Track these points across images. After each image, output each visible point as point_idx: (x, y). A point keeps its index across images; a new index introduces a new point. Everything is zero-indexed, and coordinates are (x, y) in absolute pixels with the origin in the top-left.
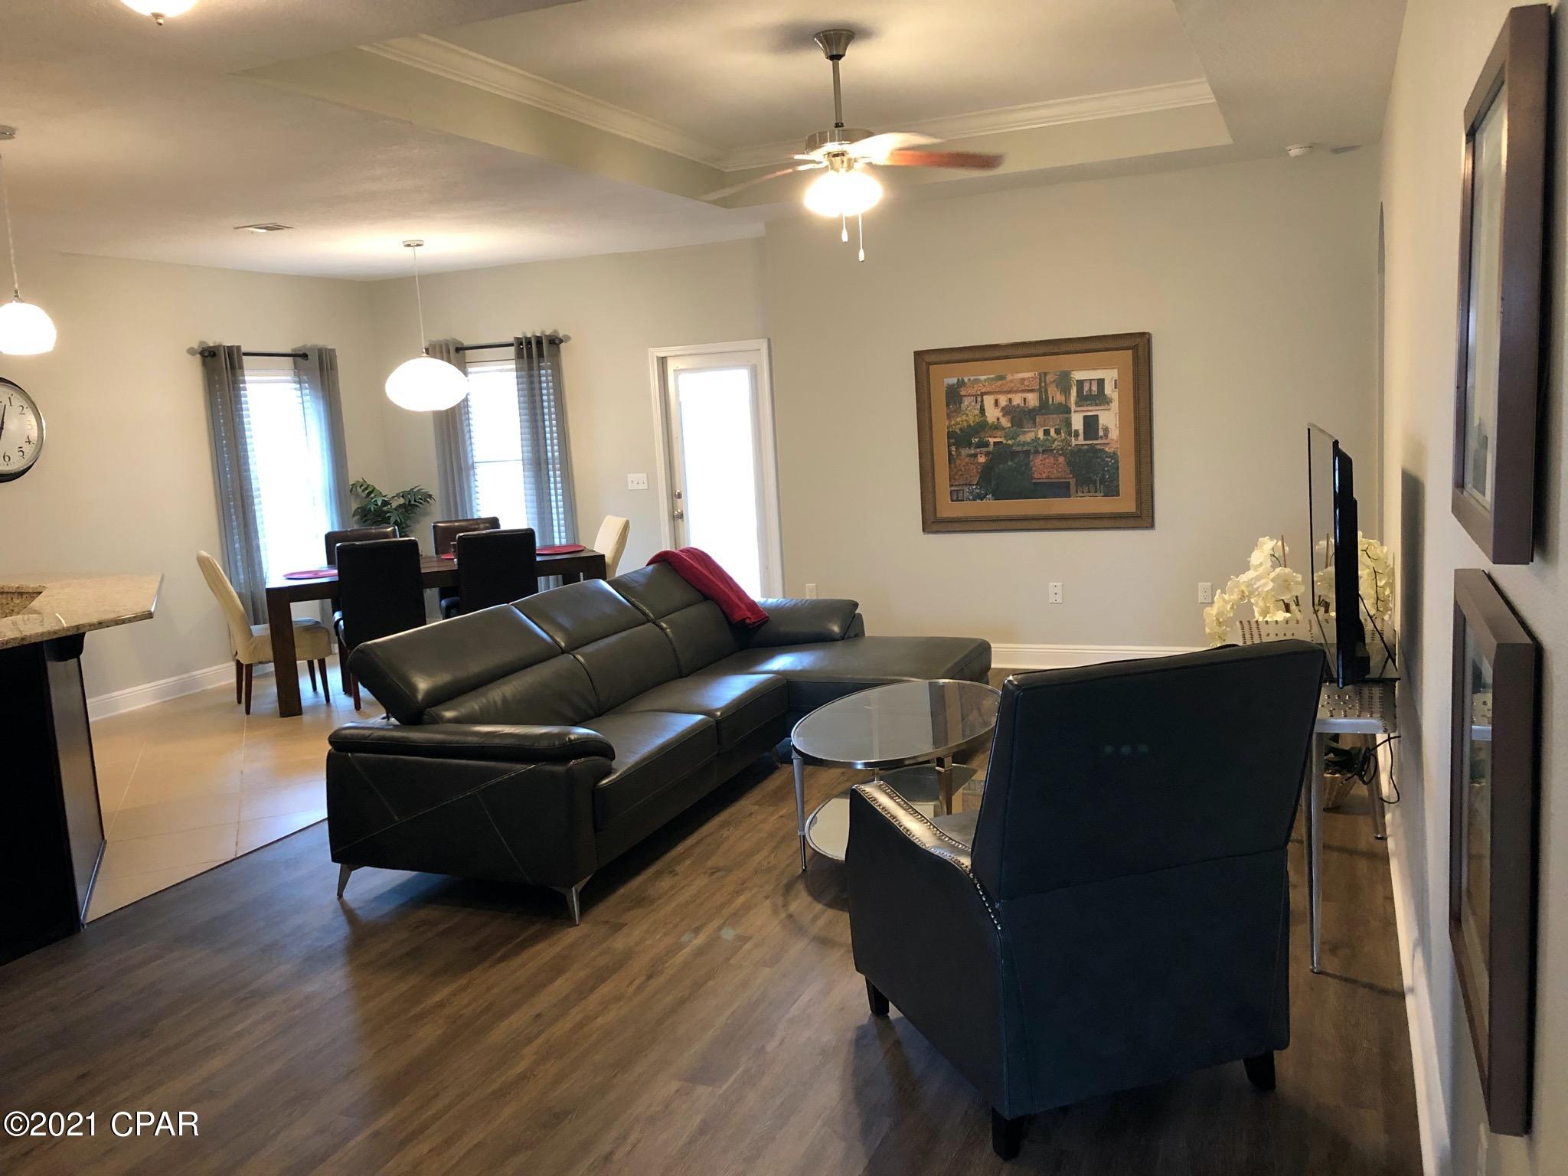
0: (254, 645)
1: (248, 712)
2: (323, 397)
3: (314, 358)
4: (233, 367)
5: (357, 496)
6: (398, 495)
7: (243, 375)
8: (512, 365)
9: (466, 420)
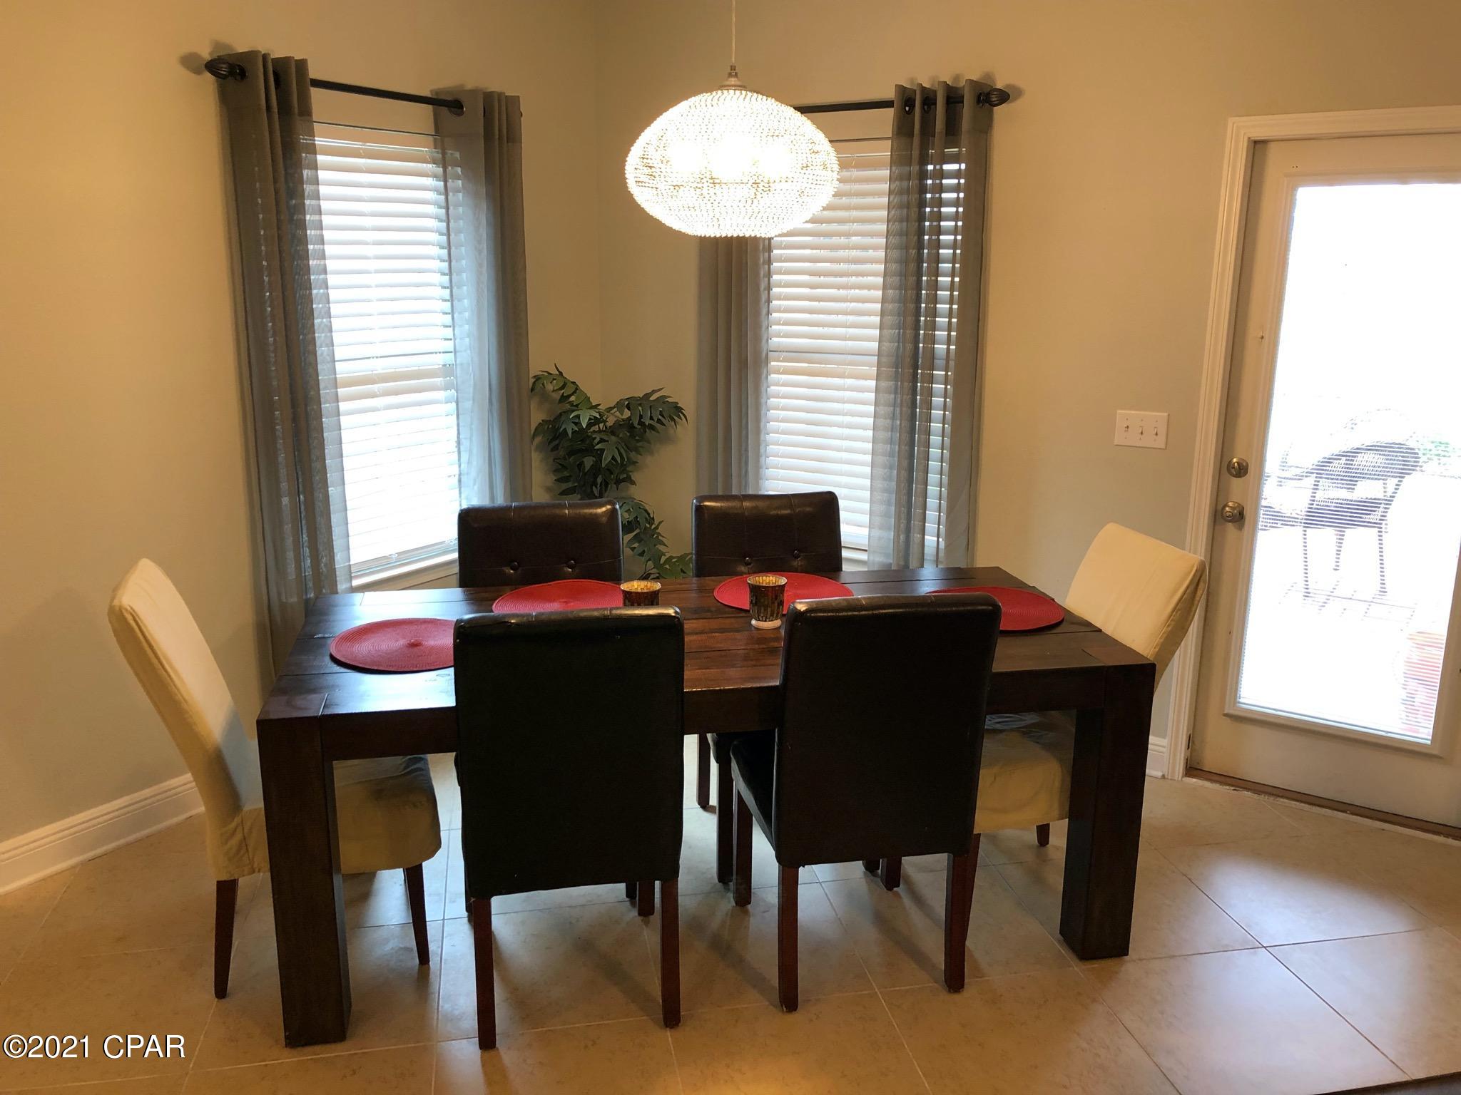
0: (238, 836)
1: (221, 990)
2: (490, 196)
3: (474, 112)
4: (284, 108)
5: (544, 396)
6: (619, 405)
7: (311, 134)
8: (884, 151)
9: (764, 263)
